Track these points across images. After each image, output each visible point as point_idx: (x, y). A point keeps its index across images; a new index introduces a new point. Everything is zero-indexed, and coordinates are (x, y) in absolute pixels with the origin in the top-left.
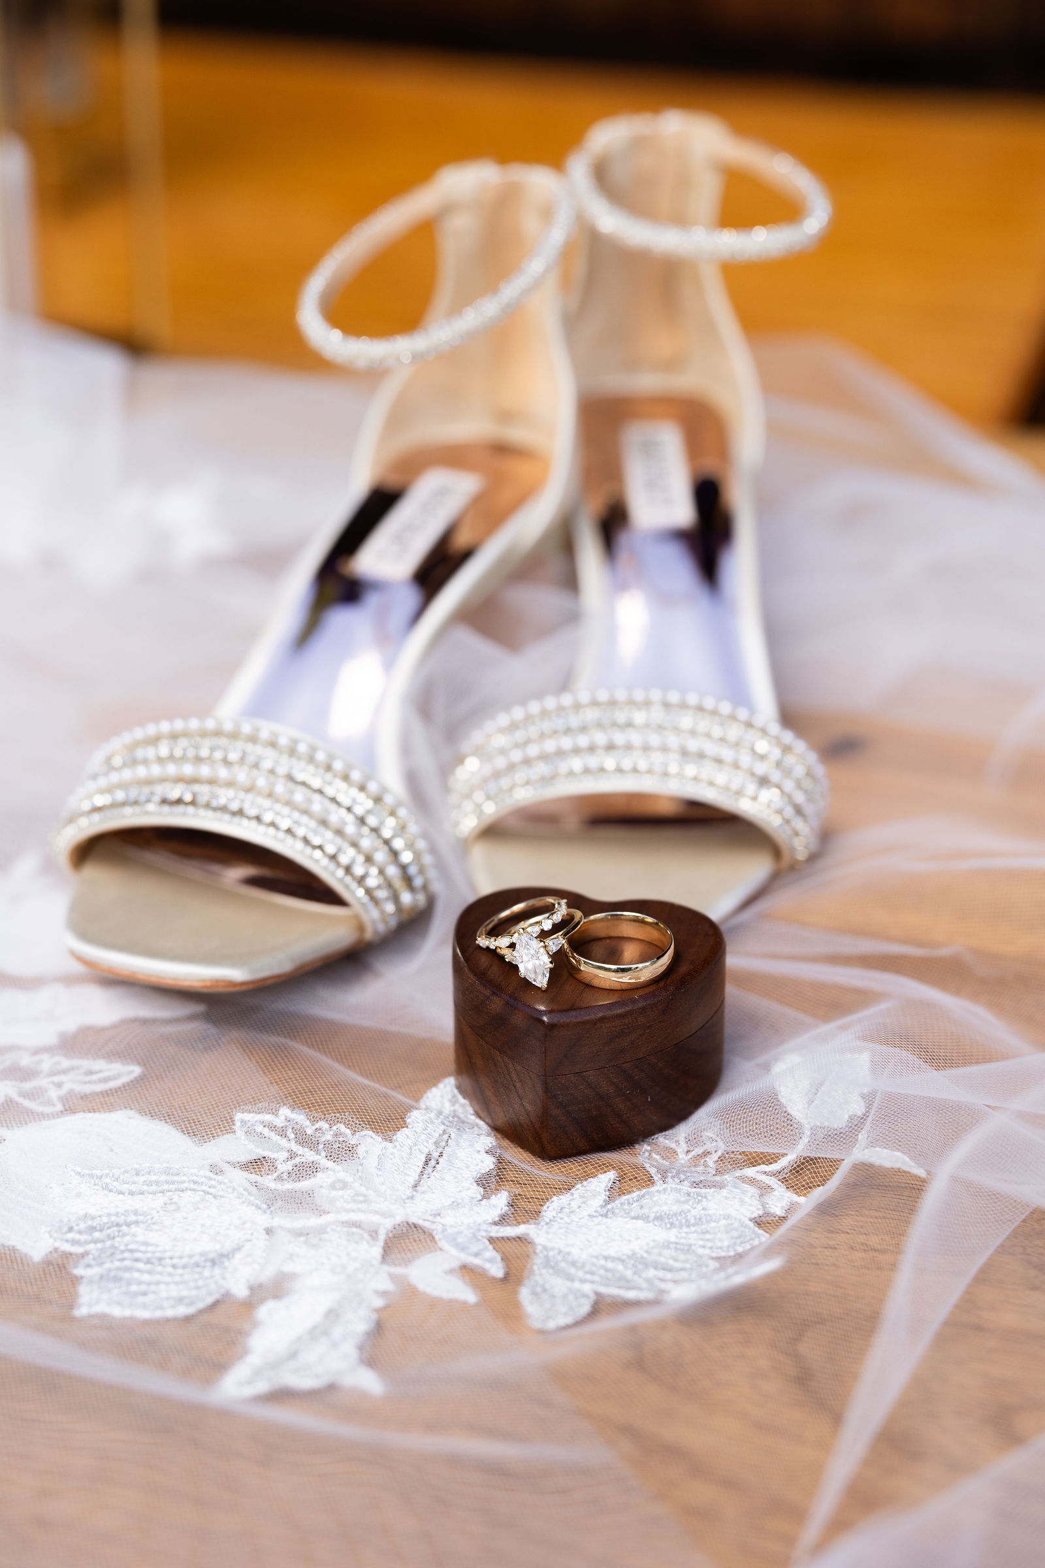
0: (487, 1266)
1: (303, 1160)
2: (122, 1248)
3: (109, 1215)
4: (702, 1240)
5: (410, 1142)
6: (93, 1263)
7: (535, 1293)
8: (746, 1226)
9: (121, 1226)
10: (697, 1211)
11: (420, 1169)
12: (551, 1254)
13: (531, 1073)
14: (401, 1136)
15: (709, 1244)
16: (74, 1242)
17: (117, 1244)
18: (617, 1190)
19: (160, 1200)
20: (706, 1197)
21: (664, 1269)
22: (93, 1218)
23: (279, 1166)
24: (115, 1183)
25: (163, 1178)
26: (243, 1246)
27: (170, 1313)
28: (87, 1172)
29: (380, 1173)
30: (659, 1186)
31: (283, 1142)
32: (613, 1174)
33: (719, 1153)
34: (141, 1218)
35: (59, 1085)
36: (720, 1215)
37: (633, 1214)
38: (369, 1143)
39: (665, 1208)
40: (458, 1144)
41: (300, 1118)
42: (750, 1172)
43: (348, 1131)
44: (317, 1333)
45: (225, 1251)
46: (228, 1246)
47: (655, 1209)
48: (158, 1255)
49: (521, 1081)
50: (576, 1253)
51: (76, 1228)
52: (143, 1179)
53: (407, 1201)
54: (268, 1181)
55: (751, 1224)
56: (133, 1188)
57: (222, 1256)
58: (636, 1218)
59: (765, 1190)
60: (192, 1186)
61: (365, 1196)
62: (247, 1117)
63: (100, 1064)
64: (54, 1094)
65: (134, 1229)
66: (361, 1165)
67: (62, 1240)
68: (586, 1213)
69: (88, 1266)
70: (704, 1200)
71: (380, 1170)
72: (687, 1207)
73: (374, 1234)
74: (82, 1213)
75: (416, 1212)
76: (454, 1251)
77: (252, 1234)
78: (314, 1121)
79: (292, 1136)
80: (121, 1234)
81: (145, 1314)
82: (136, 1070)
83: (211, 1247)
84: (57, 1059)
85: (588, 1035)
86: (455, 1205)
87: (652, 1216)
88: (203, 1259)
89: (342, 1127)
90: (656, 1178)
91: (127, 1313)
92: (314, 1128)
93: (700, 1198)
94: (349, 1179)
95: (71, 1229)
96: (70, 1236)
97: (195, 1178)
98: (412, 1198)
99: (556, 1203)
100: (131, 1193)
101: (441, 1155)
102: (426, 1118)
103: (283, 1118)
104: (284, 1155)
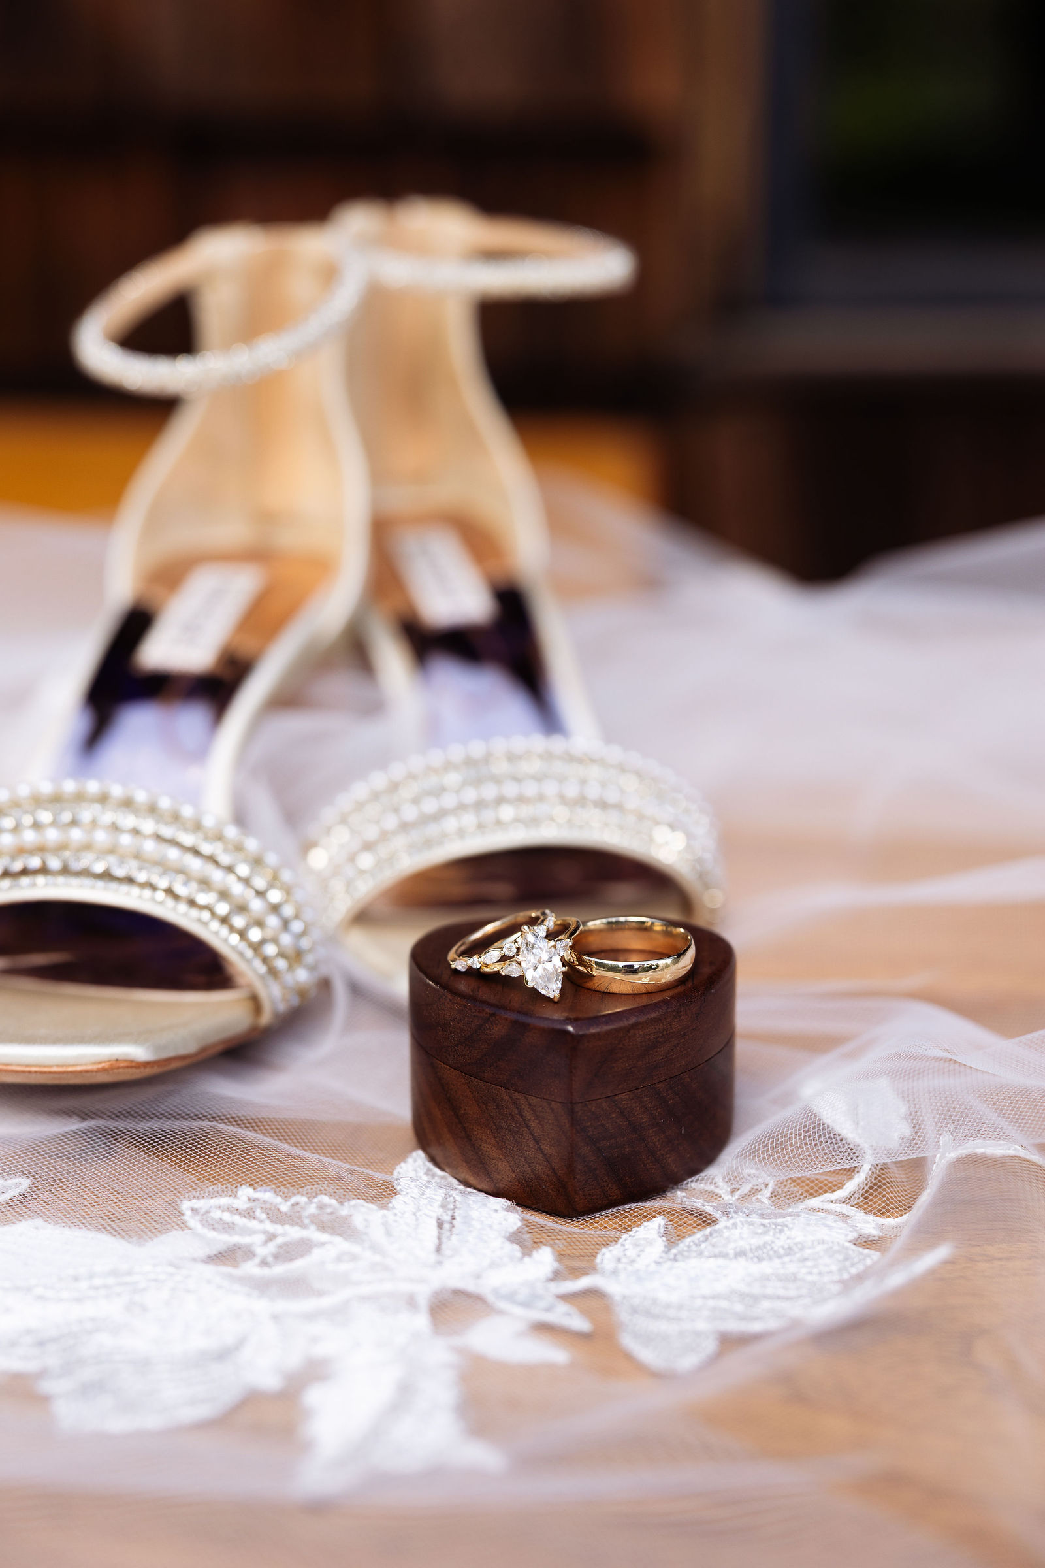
0: (567, 1321)
1: (287, 1239)
3: (58, 1326)
4: (804, 1267)
5: (411, 1208)
6: (59, 1377)
7: (639, 1338)
8: (848, 1248)
9: (79, 1335)
10: (781, 1242)
11: (436, 1233)
12: (634, 1301)
13: (553, 1103)
14: (397, 1202)
15: (816, 1271)
18: (673, 1237)
19: (118, 1303)
21: (778, 1299)
22: (39, 1331)
23: (258, 1251)
24: (51, 1292)
25: (111, 1280)
26: (248, 1337)
28: (9, 1285)
29: (392, 1241)
30: (723, 1223)
31: (253, 1224)
32: (663, 1219)
33: (770, 1189)
34: (101, 1325)
36: (812, 1241)
37: (707, 1254)
38: (361, 1213)
39: (743, 1243)
41: (267, 1195)
42: (814, 1202)
43: (333, 1202)
45: (228, 1346)
46: (231, 1339)
47: (732, 1246)
49: (537, 1118)
50: (666, 1297)
51: (20, 1343)
52: (86, 1284)
53: (435, 1266)
54: (250, 1268)
55: (853, 1247)
56: (76, 1294)
57: (226, 1350)
58: (714, 1257)
59: (844, 1216)
60: (154, 1284)
61: (383, 1265)
62: (195, 1203)
65: (96, 1336)
66: (365, 1236)
68: (650, 1261)
69: (55, 1382)
70: (786, 1229)
71: (389, 1237)
72: (768, 1238)
73: (411, 1302)
75: (453, 1277)
76: (518, 1311)
78: (286, 1199)
79: (264, 1216)
82: (25, 1183)
85: (621, 1046)
86: (493, 1265)
87: (731, 1253)
89: (325, 1199)
90: (717, 1215)
92: (289, 1204)
93: (779, 1227)
94: (357, 1250)
97: (153, 1276)
98: (440, 1263)
99: (608, 1254)
100: (77, 1300)
101: (453, 1218)
102: (417, 1182)
103: (245, 1198)
104: (258, 1239)
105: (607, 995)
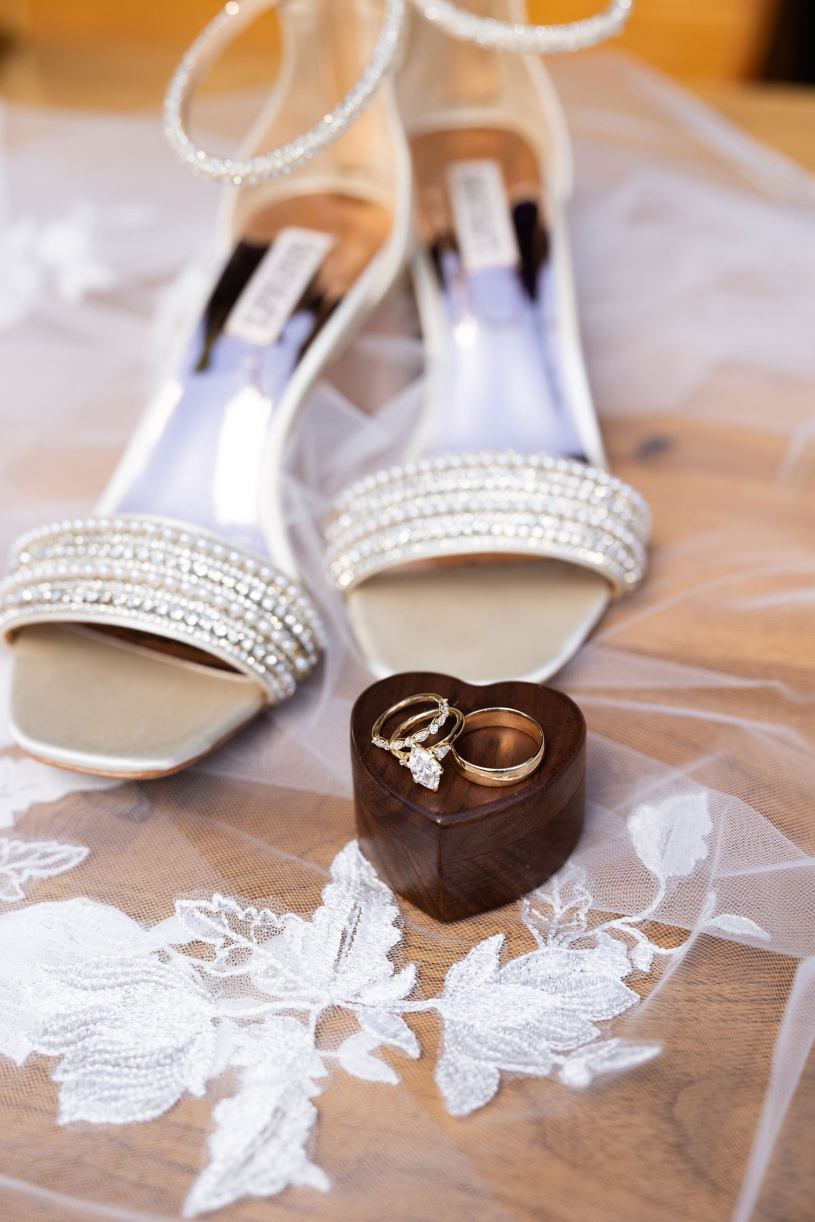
0: (405, 1046)
1: (238, 946)
2: (92, 1049)
3: (76, 1013)
4: (583, 1004)
5: (327, 920)
6: (68, 1067)
7: (449, 1075)
8: (620, 987)
9: (88, 1025)
10: (576, 974)
11: (338, 949)
12: (457, 1028)
13: (428, 861)
14: (320, 913)
15: (590, 1009)
16: (51, 1045)
17: (87, 1045)
18: (506, 955)
19: (119, 994)
20: (583, 959)
21: (554, 1039)
22: (64, 1018)
23: (218, 953)
24: (79, 978)
25: (119, 969)
26: (195, 1039)
27: (140, 1117)
28: (53, 968)
29: (305, 957)
30: (543, 949)
31: (218, 927)
32: (502, 935)
33: (588, 906)
34: (104, 1014)
35: (19, 872)
36: (597, 977)
37: (522, 978)
38: (293, 923)
39: (549, 972)
40: (368, 919)
41: (231, 903)
42: (617, 924)
43: (273, 916)
44: (268, 1134)
45: (180, 1046)
46: (182, 1041)
47: (541, 973)
48: (123, 1054)
49: (419, 865)
50: (480, 1027)
51: (50, 1029)
52: (102, 972)
53: (331, 983)
54: (209, 967)
55: (624, 985)
56: (95, 982)
57: (180, 1050)
58: (525, 983)
59: (631, 943)
60: (145, 977)
61: (294, 982)
62: (185, 903)
63: (52, 846)
64: (15, 882)
65: (99, 1027)
66: (289, 950)
67: (40, 1043)
68: (481, 980)
69: (65, 1071)
70: (582, 962)
71: (304, 953)
72: (567, 970)
73: (305, 1020)
74: (53, 1013)
75: (338, 995)
76: (375, 1034)
77: (202, 1026)
78: (244, 907)
79: (226, 922)
80: (89, 1032)
81: (119, 1120)
82: (85, 851)
83: (168, 1042)
84: (16, 843)
85: (476, 830)
86: (373, 982)
87: (539, 980)
88: (162, 1056)
89: (268, 911)
90: (539, 940)
91: (103, 1119)
92: (244, 913)
93: (578, 960)
94: (279, 965)
95: (46, 1032)
96: (46, 1039)
97: (146, 968)
98: (335, 979)
99: (457, 969)
100: (94, 988)
101: (354, 932)
102: (338, 892)
103: (216, 903)
104: (220, 941)
105: (474, 784)
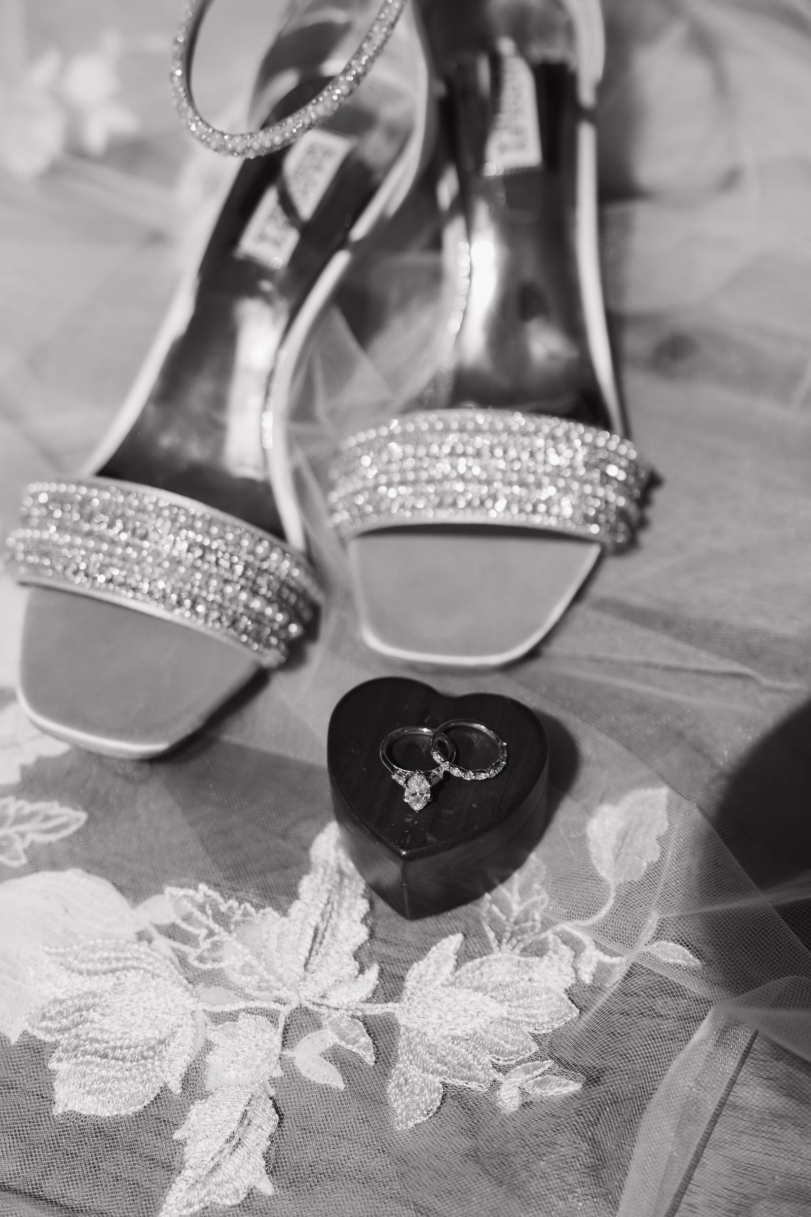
0: (361, 1053)
2: (84, 1037)
3: (71, 998)
4: (527, 1016)
5: (301, 915)
6: (62, 1055)
7: (399, 1086)
8: (562, 1000)
9: (83, 1011)
10: (524, 983)
11: (309, 947)
12: (411, 1035)
14: (296, 908)
15: (533, 1021)
16: (48, 1030)
17: (80, 1032)
19: (111, 980)
20: (531, 968)
21: (497, 1052)
22: (61, 1002)
23: (201, 943)
24: (76, 962)
25: (113, 955)
26: (176, 1032)
27: (123, 1112)
28: (54, 951)
29: (279, 955)
30: (497, 955)
31: (203, 918)
32: (461, 936)
34: (97, 1000)
35: (23, 835)
36: (542, 988)
37: (475, 983)
38: (270, 919)
39: (500, 978)
40: (339, 914)
41: (216, 895)
42: (571, 927)
43: (253, 910)
44: (235, 1142)
45: (162, 1038)
46: (165, 1032)
47: (493, 979)
48: (112, 1044)
50: (432, 1036)
51: (47, 1014)
52: (97, 956)
53: (301, 983)
54: (193, 957)
55: (566, 997)
56: (90, 966)
57: (162, 1042)
58: (477, 989)
59: (579, 948)
60: (136, 964)
61: (267, 981)
62: (174, 890)
63: (54, 807)
64: (19, 846)
65: (93, 1015)
66: (264, 947)
67: (38, 1028)
68: (438, 983)
69: (60, 1060)
70: (530, 971)
71: (278, 951)
72: (516, 978)
73: (275, 1022)
74: (52, 997)
75: (306, 995)
77: (182, 1019)
78: (226, 900)
79: (210, 912)
80: (82, 1018)
81: (106, 1112)
82: (84, 818)
83: (152, 1034)
86: (339, 983)
87: (490, 986)
88: (145, 1048)
89: (248, 905)
90: (494, 944)
91: (92, 1111)
92: (227, 905)
93: (527, 968)
94: (255, 963)
95: (44, 1017)
96: (44, 1024)
97: (137, 955)
98: (304, 979)
99: (416, 970)
100: (89, 973)
101: (325, 930)
102: (313, 886)
103: (202, 894)
104: (204, 932)
